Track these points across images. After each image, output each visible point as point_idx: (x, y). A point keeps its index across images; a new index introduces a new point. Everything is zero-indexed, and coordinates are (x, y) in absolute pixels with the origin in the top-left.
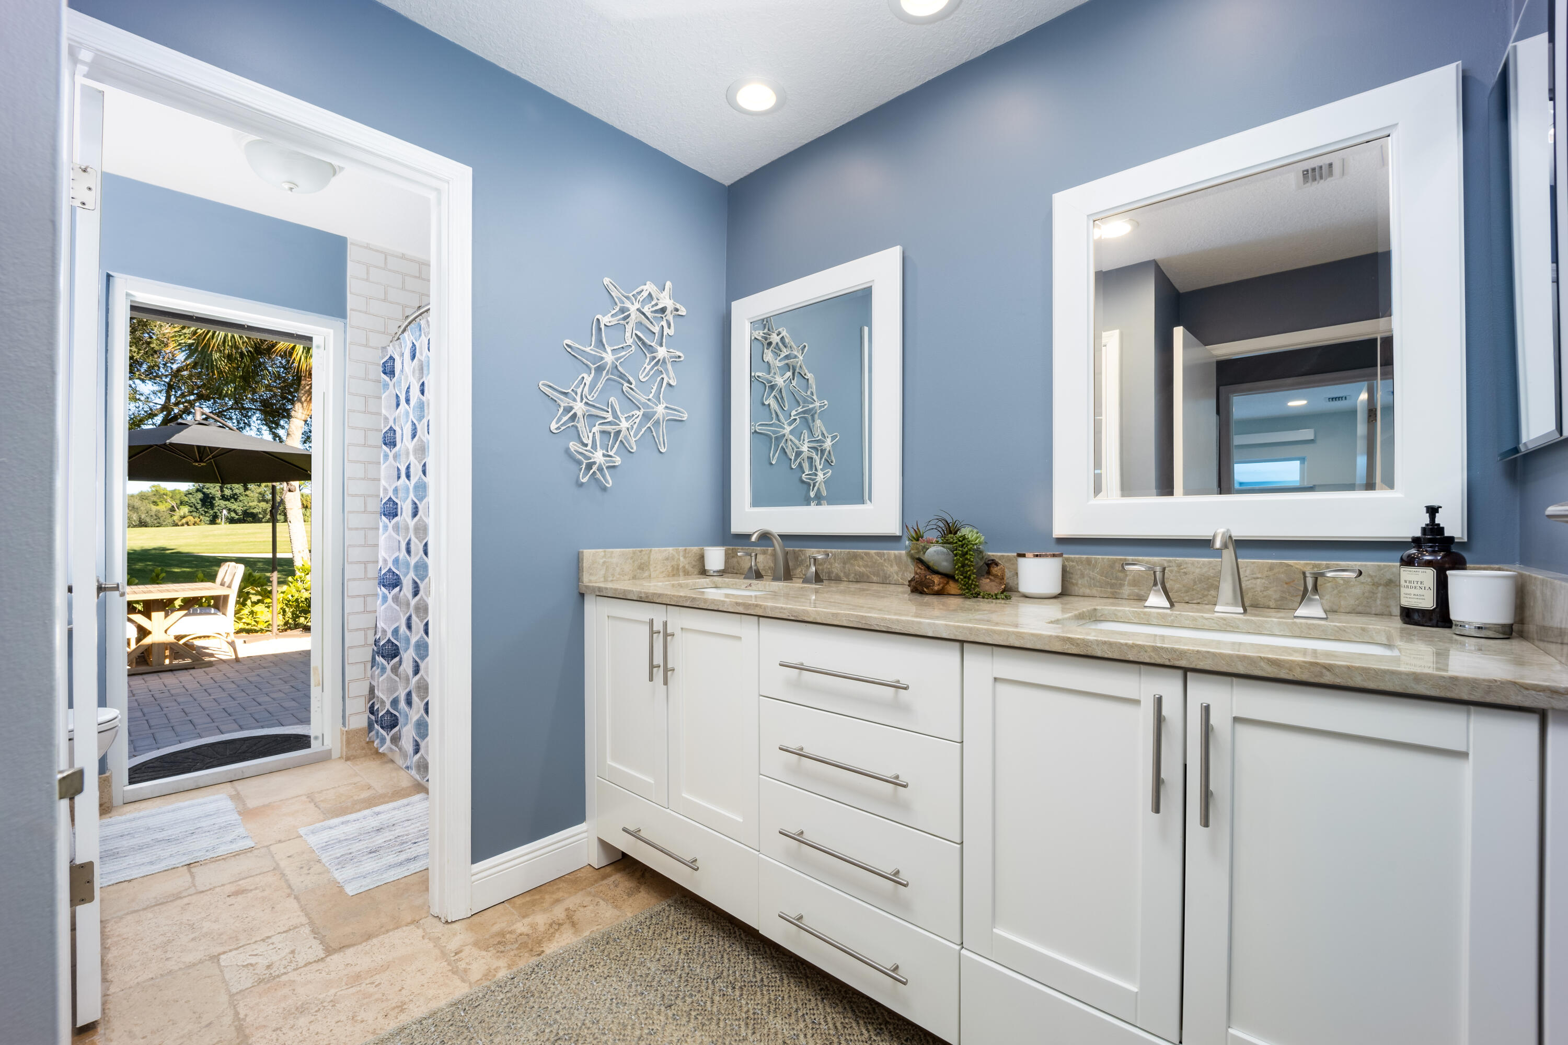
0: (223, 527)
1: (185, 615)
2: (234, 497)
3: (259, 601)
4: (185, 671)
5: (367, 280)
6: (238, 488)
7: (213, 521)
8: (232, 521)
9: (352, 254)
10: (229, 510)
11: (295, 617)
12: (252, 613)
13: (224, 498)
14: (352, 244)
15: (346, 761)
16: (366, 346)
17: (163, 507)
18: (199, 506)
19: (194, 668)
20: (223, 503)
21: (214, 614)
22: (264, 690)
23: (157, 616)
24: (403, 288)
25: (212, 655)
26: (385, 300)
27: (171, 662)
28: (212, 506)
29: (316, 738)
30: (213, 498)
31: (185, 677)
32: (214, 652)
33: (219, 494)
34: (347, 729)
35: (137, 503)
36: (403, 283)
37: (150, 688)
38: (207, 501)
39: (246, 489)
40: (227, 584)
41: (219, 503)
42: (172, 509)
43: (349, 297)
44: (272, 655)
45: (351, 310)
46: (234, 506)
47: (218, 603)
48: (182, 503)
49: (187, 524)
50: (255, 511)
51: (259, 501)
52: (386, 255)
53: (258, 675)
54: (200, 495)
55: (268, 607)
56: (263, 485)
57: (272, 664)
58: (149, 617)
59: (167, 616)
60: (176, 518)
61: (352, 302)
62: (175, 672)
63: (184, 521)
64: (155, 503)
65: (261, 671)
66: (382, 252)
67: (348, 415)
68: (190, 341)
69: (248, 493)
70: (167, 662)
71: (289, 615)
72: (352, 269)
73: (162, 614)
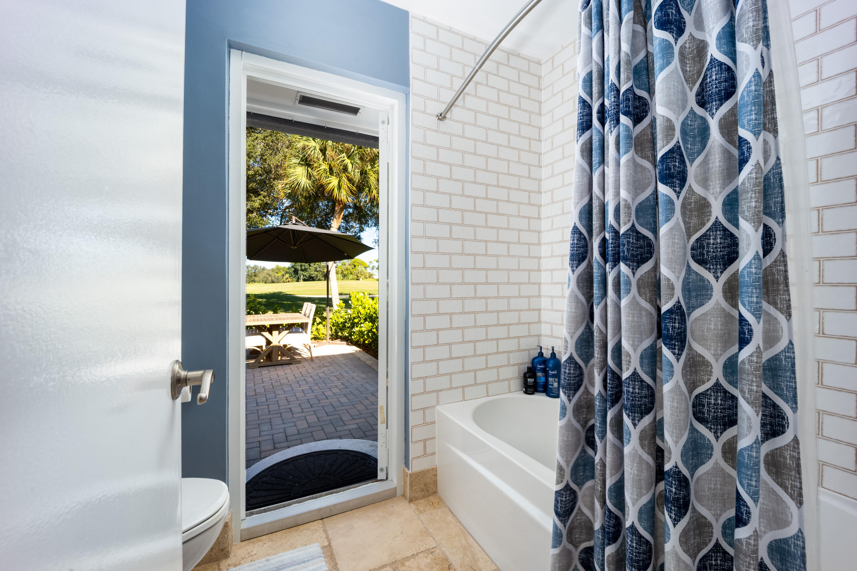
0: (302, 283)
1: (288, 333)
2: (305, 270)
3: (320, 323)
4: (287, 366)
5: (424, 51)
6: (307, 265)
7: (298, 280)
8: (305, 280)
9: (414, 26)
10: (304, 275)
11: (336, 332)
12: (317, 329)
13: (302, 270)
14: (412, 17)
15: (410, 502)
16: (424, 112)
17: (280, 275)
18: (293, 274)
19: (291, 364)
20: (301, 272)
21: (302, 332)
22: (328, 385)
23: (275, 333)
24: (451, 59)
25: (300, 355)
26: (438, 70)
27: (281, 358)
28: (297, 274)
29: (382, 470)
30: (298, 270)
31: (287, 369)
32: (301, 353)
33: (300, 268)
34: (410, 472)
35: (271, 273)
36: (451, 54)
37: (271, 377)
38: (296, 271)
39: (310, 266)
40: (307, 315)
41: (300, 272)
42: (283, 276)
43: (411, 64)
44: (328, 356)
45: (413, 78)
46: (305, 274)
47: (303, 326)
48: (287, 273)
49: (289, 282)
50: (313, 276)
51: (315, 271)
52: (438, 27)
53: (323, 372)
54: (293, 269)
55: (324, 326)
56: (316, 263)
57: (329, 364)
58: (271, 334)
59: (280, 333)
60: (284, 279)
61: (414, 71)
62: (283, 366)
63: (287, 280)
64: (277, 273)
65: (324, 369)
66: (435, 25)
67: (411, 177)
68: (290, 191)
69: (311, 267)
70: (279, 358)
71: (333, 331)
72: (414, 41)
73: (277, 332)
